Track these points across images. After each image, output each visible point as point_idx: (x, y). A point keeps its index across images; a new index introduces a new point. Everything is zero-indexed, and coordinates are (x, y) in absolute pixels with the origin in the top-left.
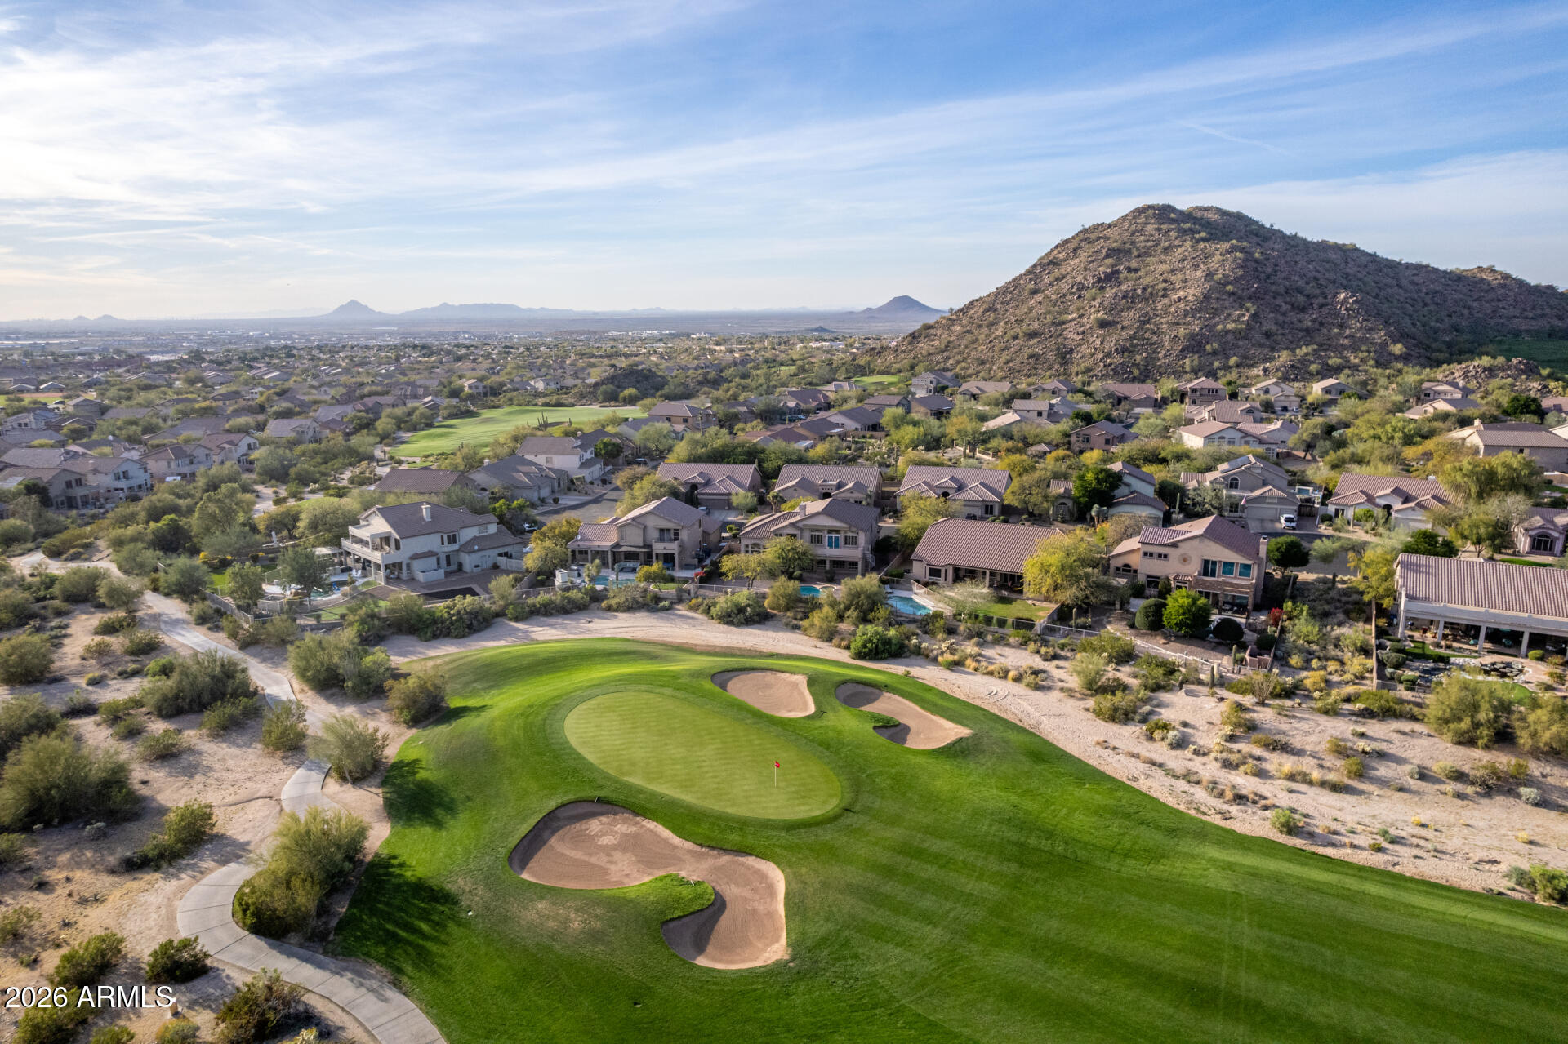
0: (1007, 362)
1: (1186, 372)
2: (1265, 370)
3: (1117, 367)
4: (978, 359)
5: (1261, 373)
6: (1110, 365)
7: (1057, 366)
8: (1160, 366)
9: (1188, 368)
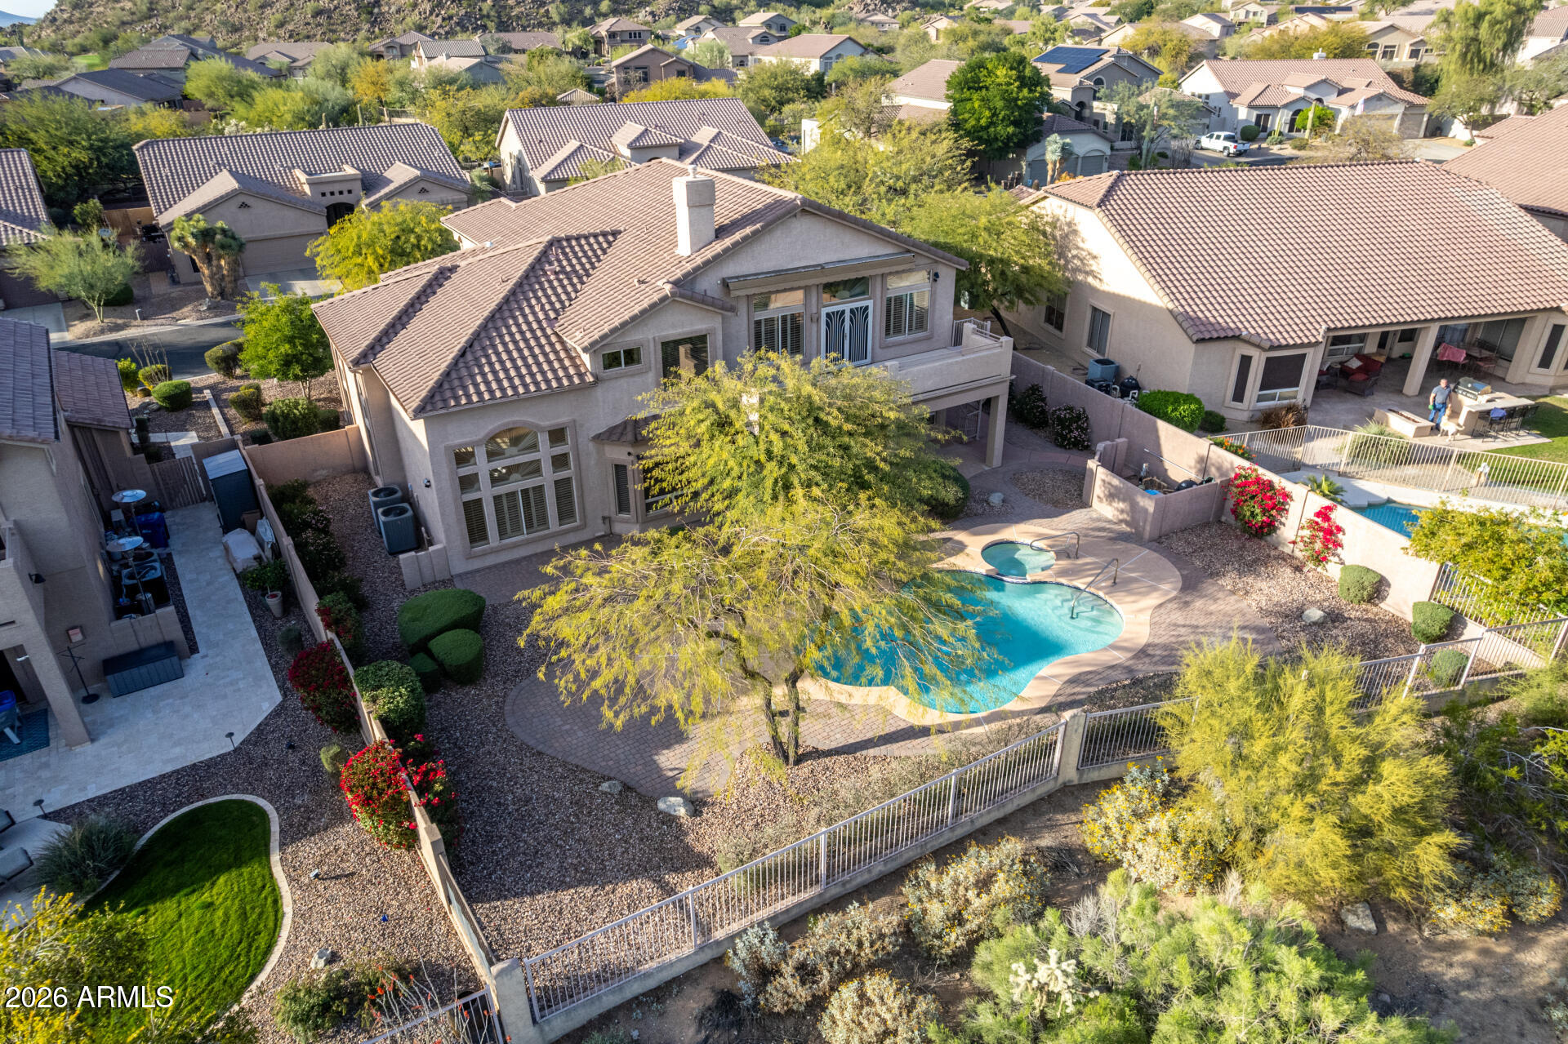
0: (281, 25)
1: (554, 24)
2: (652, 14)
3: (461, 20)
4: (225, 23)
5: (650, 18)
6: (450, 18)
7: (366, 26)
8: (518, 18)
9: (556, 18)
